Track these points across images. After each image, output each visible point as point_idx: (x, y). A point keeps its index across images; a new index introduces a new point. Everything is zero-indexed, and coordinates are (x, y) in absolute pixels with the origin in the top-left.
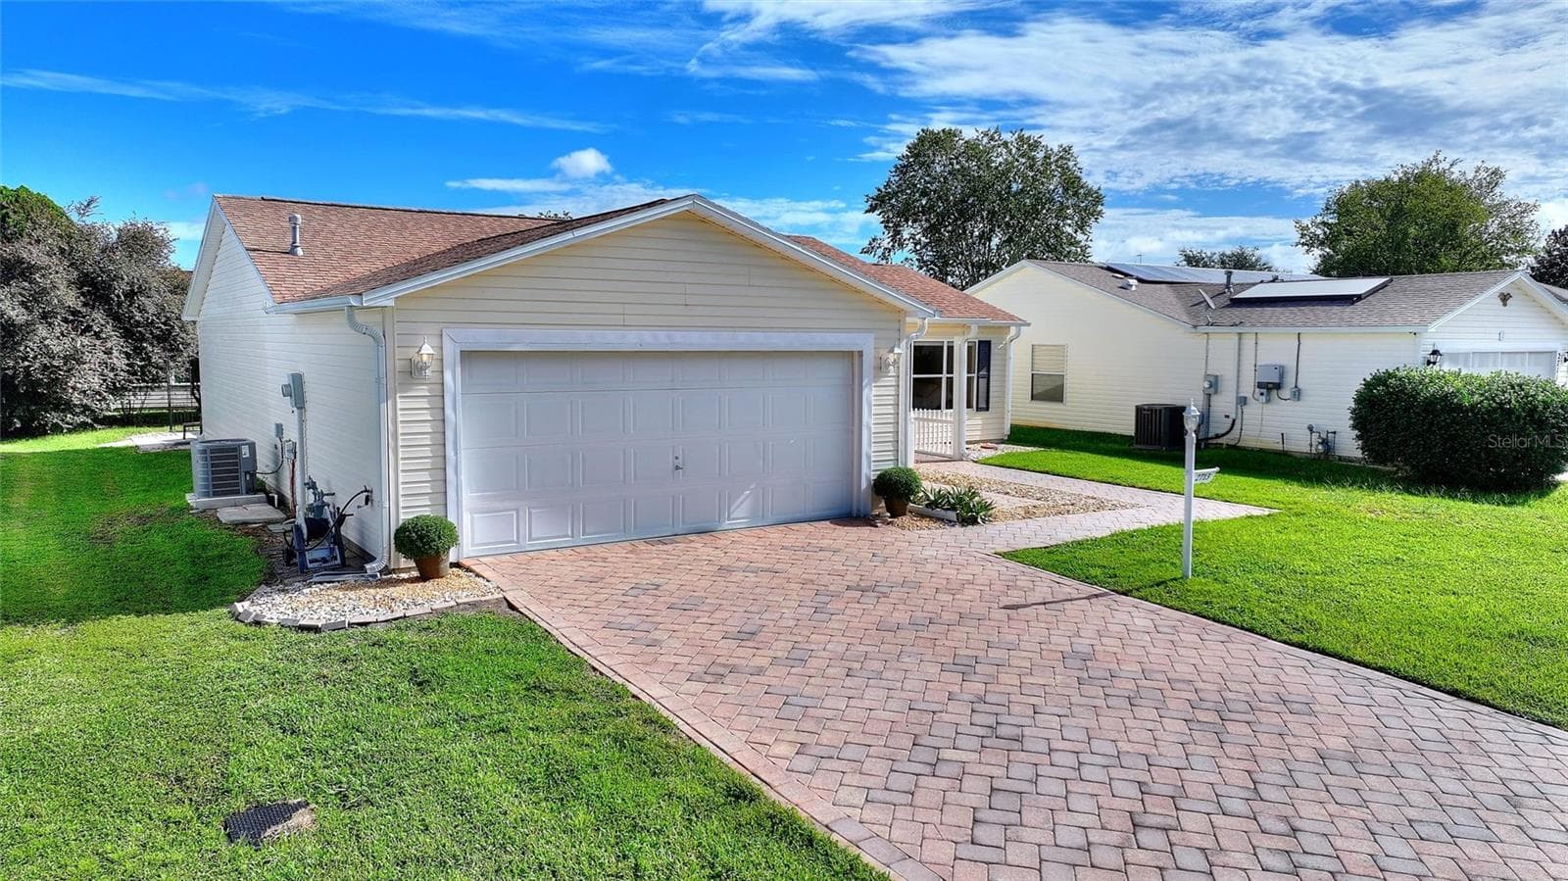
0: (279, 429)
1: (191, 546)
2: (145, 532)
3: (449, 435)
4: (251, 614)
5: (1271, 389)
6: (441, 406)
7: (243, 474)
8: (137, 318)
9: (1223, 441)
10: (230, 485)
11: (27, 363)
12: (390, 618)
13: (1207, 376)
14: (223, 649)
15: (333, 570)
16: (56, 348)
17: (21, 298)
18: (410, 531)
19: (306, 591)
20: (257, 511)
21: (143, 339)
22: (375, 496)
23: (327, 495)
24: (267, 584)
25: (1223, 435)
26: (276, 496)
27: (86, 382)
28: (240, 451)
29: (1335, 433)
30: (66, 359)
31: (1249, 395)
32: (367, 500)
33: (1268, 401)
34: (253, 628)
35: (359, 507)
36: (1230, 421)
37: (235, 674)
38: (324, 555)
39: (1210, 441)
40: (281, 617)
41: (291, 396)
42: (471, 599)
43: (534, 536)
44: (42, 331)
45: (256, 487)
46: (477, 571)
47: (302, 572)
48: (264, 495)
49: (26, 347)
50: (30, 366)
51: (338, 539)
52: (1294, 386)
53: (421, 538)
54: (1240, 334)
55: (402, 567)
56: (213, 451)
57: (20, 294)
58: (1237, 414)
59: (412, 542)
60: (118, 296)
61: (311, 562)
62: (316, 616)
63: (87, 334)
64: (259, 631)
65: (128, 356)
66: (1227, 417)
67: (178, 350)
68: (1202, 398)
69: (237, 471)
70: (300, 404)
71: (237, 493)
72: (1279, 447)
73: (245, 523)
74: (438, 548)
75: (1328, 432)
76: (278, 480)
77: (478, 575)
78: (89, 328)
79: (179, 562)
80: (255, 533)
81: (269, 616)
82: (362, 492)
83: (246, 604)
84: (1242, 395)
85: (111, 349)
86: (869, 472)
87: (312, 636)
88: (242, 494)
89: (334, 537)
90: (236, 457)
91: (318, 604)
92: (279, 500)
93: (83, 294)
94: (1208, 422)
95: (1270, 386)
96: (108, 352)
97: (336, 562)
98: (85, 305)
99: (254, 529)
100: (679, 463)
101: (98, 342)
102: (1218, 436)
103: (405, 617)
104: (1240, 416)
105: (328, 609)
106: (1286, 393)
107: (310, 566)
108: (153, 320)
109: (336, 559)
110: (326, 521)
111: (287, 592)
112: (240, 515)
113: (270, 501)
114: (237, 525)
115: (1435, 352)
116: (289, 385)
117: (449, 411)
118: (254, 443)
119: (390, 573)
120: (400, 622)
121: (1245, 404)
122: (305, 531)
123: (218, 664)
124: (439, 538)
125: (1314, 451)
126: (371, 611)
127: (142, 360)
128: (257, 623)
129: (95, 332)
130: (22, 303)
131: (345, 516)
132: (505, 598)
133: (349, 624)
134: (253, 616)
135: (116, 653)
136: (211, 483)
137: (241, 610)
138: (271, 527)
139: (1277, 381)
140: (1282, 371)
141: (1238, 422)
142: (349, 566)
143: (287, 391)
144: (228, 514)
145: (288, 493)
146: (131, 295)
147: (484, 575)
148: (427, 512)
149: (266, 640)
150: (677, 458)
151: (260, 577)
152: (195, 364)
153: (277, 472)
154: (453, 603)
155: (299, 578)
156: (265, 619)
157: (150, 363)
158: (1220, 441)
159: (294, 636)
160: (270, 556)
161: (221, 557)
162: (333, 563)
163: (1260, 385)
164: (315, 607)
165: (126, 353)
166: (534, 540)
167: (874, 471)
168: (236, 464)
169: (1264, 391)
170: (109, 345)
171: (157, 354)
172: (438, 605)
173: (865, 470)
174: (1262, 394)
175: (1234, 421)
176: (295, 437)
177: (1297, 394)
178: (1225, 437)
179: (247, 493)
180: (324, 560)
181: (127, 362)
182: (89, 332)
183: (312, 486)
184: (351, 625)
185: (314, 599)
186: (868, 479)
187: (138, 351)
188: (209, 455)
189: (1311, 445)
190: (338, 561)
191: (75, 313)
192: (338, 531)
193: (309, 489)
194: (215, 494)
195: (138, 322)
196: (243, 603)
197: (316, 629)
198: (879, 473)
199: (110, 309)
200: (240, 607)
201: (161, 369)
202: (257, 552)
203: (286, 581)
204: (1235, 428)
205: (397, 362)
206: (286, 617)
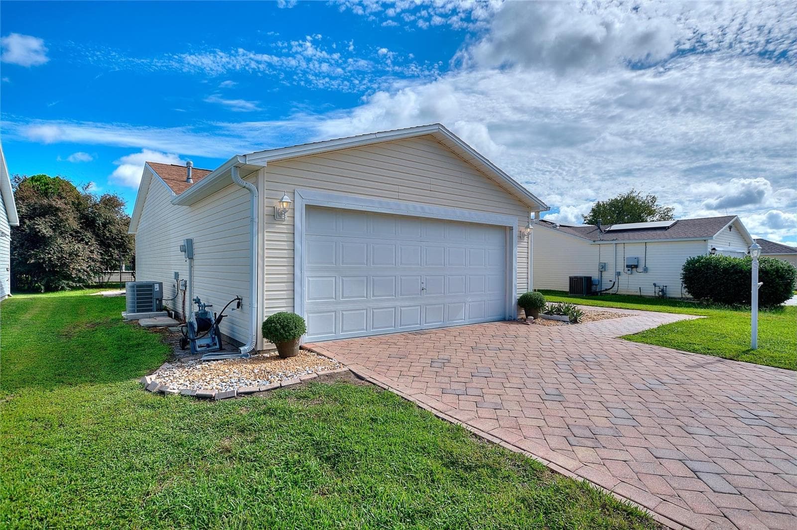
0: (177, 275)
1: (120, 338)
2: (93, 331)
3: (297, 260)
4: (158, 385)
5: (633, 268)
6: (292, 240)
7: (155, 300)
8: (107, 235)
9: (610, 292)
10: (147, 306)
11: (50, 256)
12: (270, 387)
13: (600, 263)
14: (132, 417)
15: (214, 352)
16: (66, 248)
17: (49, 224)
18: (274, 322)
19: (199, 366)
20: (163, 320)
21: (109, 246)
22: (243, 302)
23: (208, 306)
24: (169, 362)
25: (609, 289)
26: (173, 313)
27: (80, 266)
28: (154, 286)
29: (666, 286)
30: (70, 255)
31: (622, 271)
32: (239, 305)
33: (631, 273)
34: (159, 398)
35: (233, 309)
36: (613, 283)
37: (140, 448)
38: (208, 343)
39: (602, 292)
40: (181, 388)
41: (185, 252)
42: (326, 372)
43: (345, 329)
44: (59, 241)
45: (161, 308)
46: (318, 351)
47: (193, 354)
48: (166, 312)
49: (51, 247)
50: (51, 257)
51: (217, 332)
52: (644, 266)
53: (283, 327)
54: (616, 244)
55: (265, 349)
56: (138, 286)
57: (49, 222)
58: (616, 279)
59: (277, 330)
60: (99, 224)
61: (199, 347)
62: (209, 387)
63: (82, 242)
64: (164, 400)
65: (102, 254)
66: (611, 281)
67: (126, 252)
68: (598, 273)
69: (151, 298)
70: (191, 257)
71: (151, 310)
72: (638, 294)
73: (155, 326)
74: (295, 335)
75: (663, 286)
76: (174, 304)
77: (318, 354)
78: (83, 240)
79: (109, 348)
80: (161, 331)
81: (171, 387)
82: (235, 299)
83: (154, 377)
84: (618, 271)
85: (94, 250)
86: (517, 294)
87: (209, 405)
88: (154, 312)
89: (215, 330)
90: (151, 290)
91: (210, 376)
92: (175, 314)
93: (81, 223)
94: (601, 284)
95: (633, 266)
96: (92, 252)
97: (216, 347)
98: (81, 228)
99: (160, 329)
100: (424, 286)
101: (87, 247)
102: (606, 290)
103: (281, 387)
104: (617, 280)
105: (218, 381)
106: (640, 269)
107: (198, 349)
108: (115, 237)
109: (215, 344)
110: (210, 320)
111: (183, 367)
112: (152, 322)
113: (170, 315)
114: (150, 327)
115: (714, 249)
116: (185, 245)
117: (297, 244)
118: (162, 283)
119: (256, 354)
120: (278, 391)
121: (620, 275)
122: (196, 326)
123: (125, 435)
124: (296, 327)
125: (657, 295)
126: (253, 383)
127: (109, 256)
128: (162, 393)
129: (86, 241)
130: (51, 227)
131: (223, 316)
132: (350, 370)
133: (237, 394)
134: (158, 387)
135: (36, 424)
136: (136, 305)
137: (149, 382)
138: (170, 328)
139: (636, 264)
140: (637, 259)
141: (616, 283)
142: (224, 349)
143: (183, 249)
144: (146, 321)
145: (180, 311)
146: (104, 225)
147: (324, 354)
148: (283, 310)
149: (169, 408)
150: (423, 283)
151: (165, 357)
152: (134, 258)
153: (174, 299)
154: (315, 375)
155: (191, 358)
156: (168, 390)
157: (112, 258)
158: (607, 292)
159: (193, 405)
160: (171, 344)
161: (138, 345)
162: (214, 347)
163: (628, 266)
164: (208, 379)
165: (101, 253)
166: (346, 331)
167: (518, 294)
168: (151, 294)
169: (630, 269)
170: (92, 248)
171: (116, 253)
172: (305, 376)
173: (514, 294)
174: (629, 270)
175: (614, 282)
176: (186, 278)
177: (646, 270)
178: (611, 290)
179: (157, 311)
180: (208, 346)
181: (101, 257)
182: (83, 241)
183: (198, 301)
184: (239, 394)
185: (206, 373)
186: (515, 299)
187: (107, 252)
188: (135, 289)
189: (655, 292)
190: (218, 346)
191: (77, 232)
192: (217, 327)
193: (195, 303)
194: (138, 311)
195: (107, 237)
196: (151, 376)
197: (210, 398)
198: (522, 295)
199: (94, 231)
200: (149, 379)
201: (118, 261)
202: (162, 342)
203: (182, 360)
204: (615, 285)
205: (266, 208)
206: (185, 388)
